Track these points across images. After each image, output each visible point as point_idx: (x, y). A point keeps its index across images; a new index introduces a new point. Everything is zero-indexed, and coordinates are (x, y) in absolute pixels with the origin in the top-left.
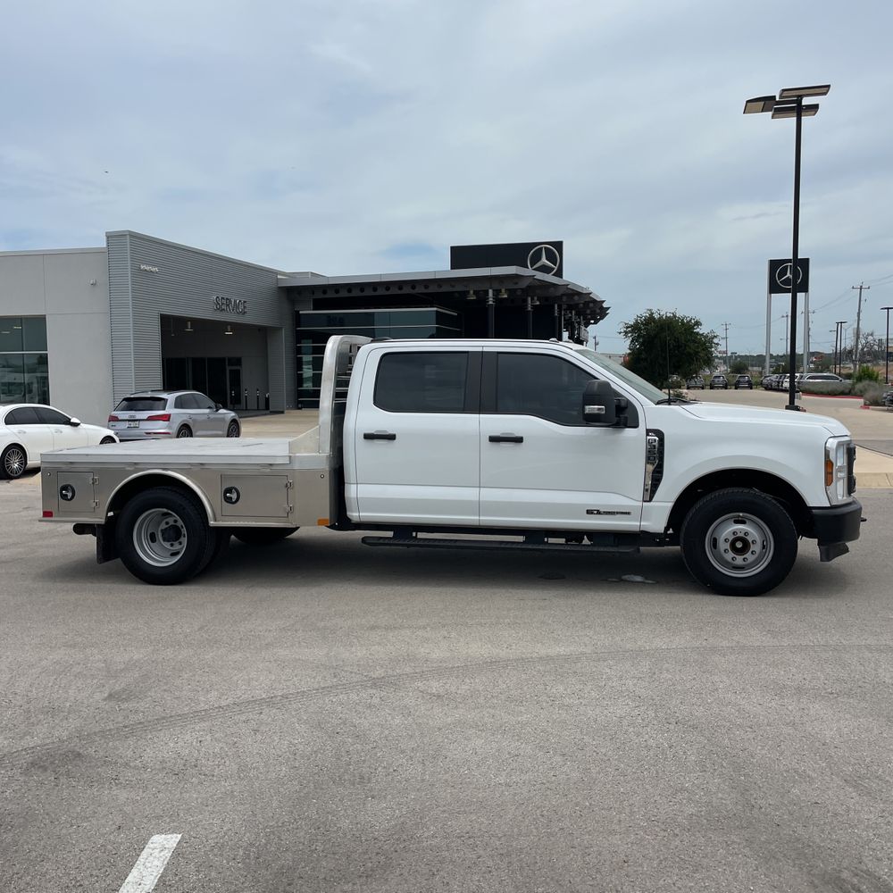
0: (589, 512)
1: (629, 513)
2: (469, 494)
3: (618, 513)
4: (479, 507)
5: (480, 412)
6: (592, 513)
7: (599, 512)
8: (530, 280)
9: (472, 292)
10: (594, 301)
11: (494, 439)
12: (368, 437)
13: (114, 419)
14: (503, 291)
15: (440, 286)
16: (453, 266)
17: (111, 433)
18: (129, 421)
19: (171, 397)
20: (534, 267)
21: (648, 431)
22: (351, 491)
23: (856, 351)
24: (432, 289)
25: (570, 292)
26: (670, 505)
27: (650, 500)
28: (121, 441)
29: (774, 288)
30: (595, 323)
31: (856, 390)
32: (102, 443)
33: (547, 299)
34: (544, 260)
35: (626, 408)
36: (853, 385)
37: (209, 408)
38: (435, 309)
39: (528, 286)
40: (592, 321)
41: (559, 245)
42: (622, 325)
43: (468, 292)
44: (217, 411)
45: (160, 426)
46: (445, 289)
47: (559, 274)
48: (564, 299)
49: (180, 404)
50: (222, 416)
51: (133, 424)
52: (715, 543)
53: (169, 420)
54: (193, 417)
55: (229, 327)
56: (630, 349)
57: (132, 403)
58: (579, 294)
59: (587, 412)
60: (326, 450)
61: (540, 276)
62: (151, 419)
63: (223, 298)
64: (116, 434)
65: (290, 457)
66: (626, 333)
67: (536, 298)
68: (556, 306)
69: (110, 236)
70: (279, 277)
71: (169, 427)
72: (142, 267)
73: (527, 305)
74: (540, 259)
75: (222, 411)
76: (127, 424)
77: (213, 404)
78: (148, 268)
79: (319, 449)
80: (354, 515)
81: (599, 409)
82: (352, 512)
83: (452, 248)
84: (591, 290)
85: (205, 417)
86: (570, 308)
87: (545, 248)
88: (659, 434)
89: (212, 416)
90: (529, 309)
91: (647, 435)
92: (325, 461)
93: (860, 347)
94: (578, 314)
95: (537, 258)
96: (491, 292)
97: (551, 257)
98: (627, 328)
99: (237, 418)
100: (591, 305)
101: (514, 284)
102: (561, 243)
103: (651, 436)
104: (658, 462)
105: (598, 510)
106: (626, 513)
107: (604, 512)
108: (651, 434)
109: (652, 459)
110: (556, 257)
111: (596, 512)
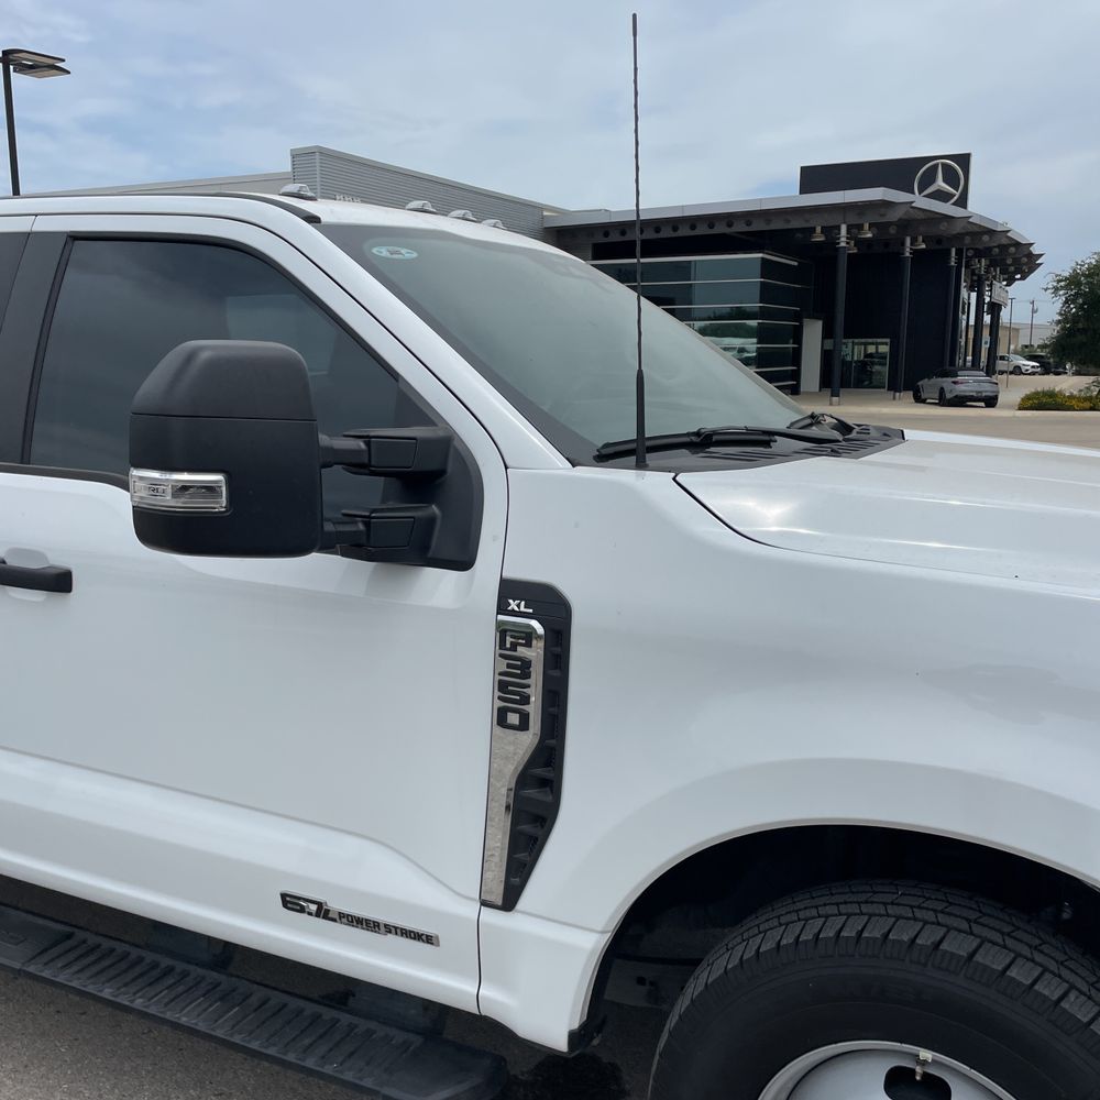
0: (291, 902)
1: (429, 939)
3: (388, 928)
6: (302, 910)
7: (323, 912)
8: (906, 209)
9: (819, 229)
10: (1017, 244)
14: (866, 226)
15: (768, 222)
16: (805, 190)
20: (926, 193)
21: (506, 591)
24: (758, 226)
25: (976, 229)
27: (509, 904)
30: (1023, 278)
33: (939, 241)
34: (940, 184)
38: (760, 255)
39: (903, 220)
40: (1018, 276)
41: (964, 160)
42: (1050, 278)
43: (814, 229)
46: (777, 225)
47: (962, 202)
48: (968, 240)
56: (1060, 314)
58: (991, 232)
61: (933, 205)
66: (1056, 289)
67: (920, 238)
68: (954, 250)
70: (545, 213)
73: (904, 250)
74: (935, 181)
83: (803, 168)
84: (1010, 226)
86: (979, 254)
87: (943, 164)
88: (550, 605)
90: (908, 254)
91: (502, 608)
94: (993, 264)
95: (929, 178)
96: (844, 229)
97: (951, 177)
98: (1059, 281)
100: (1012, 250)
101: (882, 215)
102: (968, 155)
103: (513, 613)
104: (542, 740)
105: (320, 905)
106: (417, 936)
107: (342, 915)
108: (513, 605)
109: (513, 719)
110: (959, 179)
111: (314, 908)
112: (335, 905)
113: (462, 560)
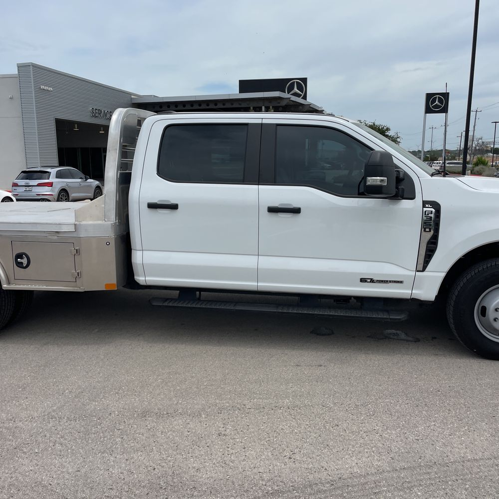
0: (363, 280)
1: (401, 282)
2: (248, 262)
3: (390, 282)
4: (257, 274)
5: (259, 183)
6: (366, 281)
7: (372, 281)
8: (288, 101)
9: (252, 108)
11: (272, 210)
12: (152, 206)
13: (15, 185)
14: (271, 107)
15: (232, 104)
16: (240, 92)
17: (9, 195)
18: (25, 186)
19: (53, 171)
20: (290, 93)
21: (425, 203)
22: (138, 257)
23: (472, 148)
24: (227, 106)
25: (312, 109)
26: (443, 275)
27: (424, 270)
28: (18, 200)
29: (428, 110)
31: (474, 171)
32: (3, 201)
34: (296, 90)
35: (403, 179)
36: (473, 167)
37: (81, 178)
39: (286, 105)
41: (304, 80)
43: (250, 108)
44: (86, 180)
45: (46, 191)
46: (236, 106)
47: (305, 98)
49: (59, 175)
50: (89, 184)
51: (28, 189)
52: (483, 311)
53: (52, 186)
54: (69, 184)
55: (102, 128)
57: (29, 174)
58: (317, 110)
59: (368, 183)
60: (112, 218)
61: (294, 98)
62: (40, 185)
63: (96, 109)
64: (14, 195)
65: (75, 225)
69: (20, 67)
70: (132, 97)
71: (52, 191)
72: (42, 87)
74: (293, 89)
75: (89, 180)
76: (24, 189)
77: (83, 176)
78: (46, 88)
79: (105, 217)
80: (140, 279)
81: (382, 181)
82: (138, 276)
83: (240, 81)
84: (323, 109)
85: (77, 185)
87: (296, 82)
88: (436, 206)
89: (83, 184)
91: (424, 206)
92: (110, 230)
93: (474, 145)
95: (291, 88)
96: (263, 108)
97: (300, 88)
99: (100, 185)
101: (279, 103)
102: (306, 79)
103: (427, 207)
104: (434, 233)
105: (371, 279)
106: (398, 282)
107: (377, 281)
108: (427, 206)
109: (428, 230)
110: (303, 88)
111: (369, 280)
112: (375, 279)
113: (412, 198)
